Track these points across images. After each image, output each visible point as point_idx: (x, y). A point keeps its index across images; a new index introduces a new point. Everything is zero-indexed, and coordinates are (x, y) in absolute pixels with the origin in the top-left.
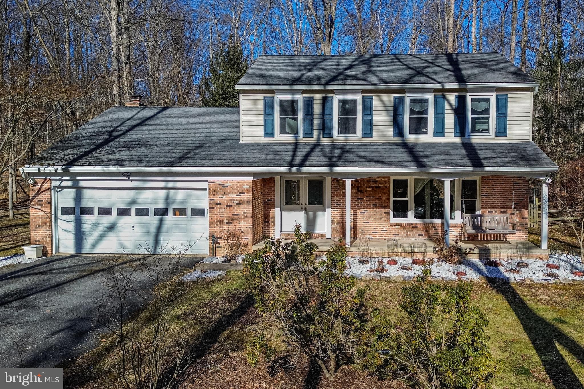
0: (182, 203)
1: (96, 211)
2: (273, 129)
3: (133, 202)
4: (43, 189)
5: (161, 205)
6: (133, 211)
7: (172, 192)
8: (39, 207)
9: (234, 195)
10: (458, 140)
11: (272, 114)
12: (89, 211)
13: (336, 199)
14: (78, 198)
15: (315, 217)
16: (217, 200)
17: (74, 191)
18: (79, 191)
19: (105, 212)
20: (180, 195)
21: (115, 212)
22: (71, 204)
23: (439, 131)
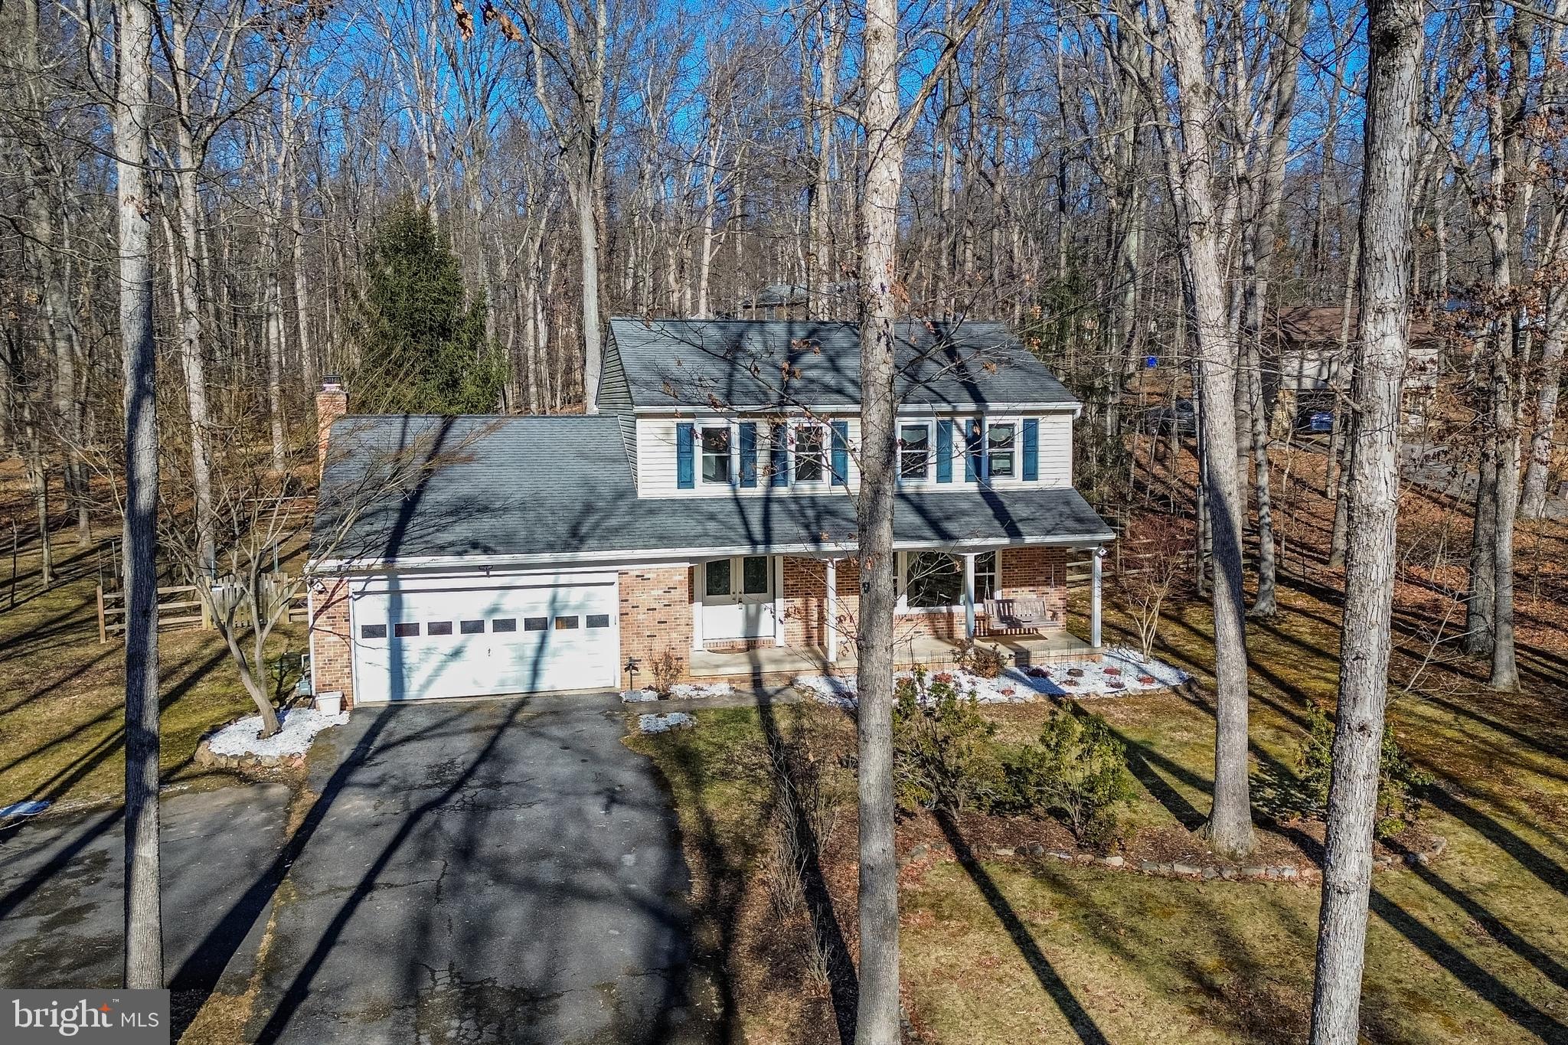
0: (577, 608)
1: (424, 629)
2: (692, 475)
3: (494, 610)
4: (336, 598)
5: (543, 612)
6: (489, 626)
7: (561, 590)
8: (329, 629)
9: (661, 592)
10: (972, 487)
11: (691, 452)
12: (413, 630)
13: (790, 582)
14: (396, 607)
15: (758, 611)
16: (633, 601)
17: (386, 596)
18: (396, 596)
19: (441, 629)
20: (575, 596)
21: (456, 628)
22: (381, 618)
23: (944, 476)
